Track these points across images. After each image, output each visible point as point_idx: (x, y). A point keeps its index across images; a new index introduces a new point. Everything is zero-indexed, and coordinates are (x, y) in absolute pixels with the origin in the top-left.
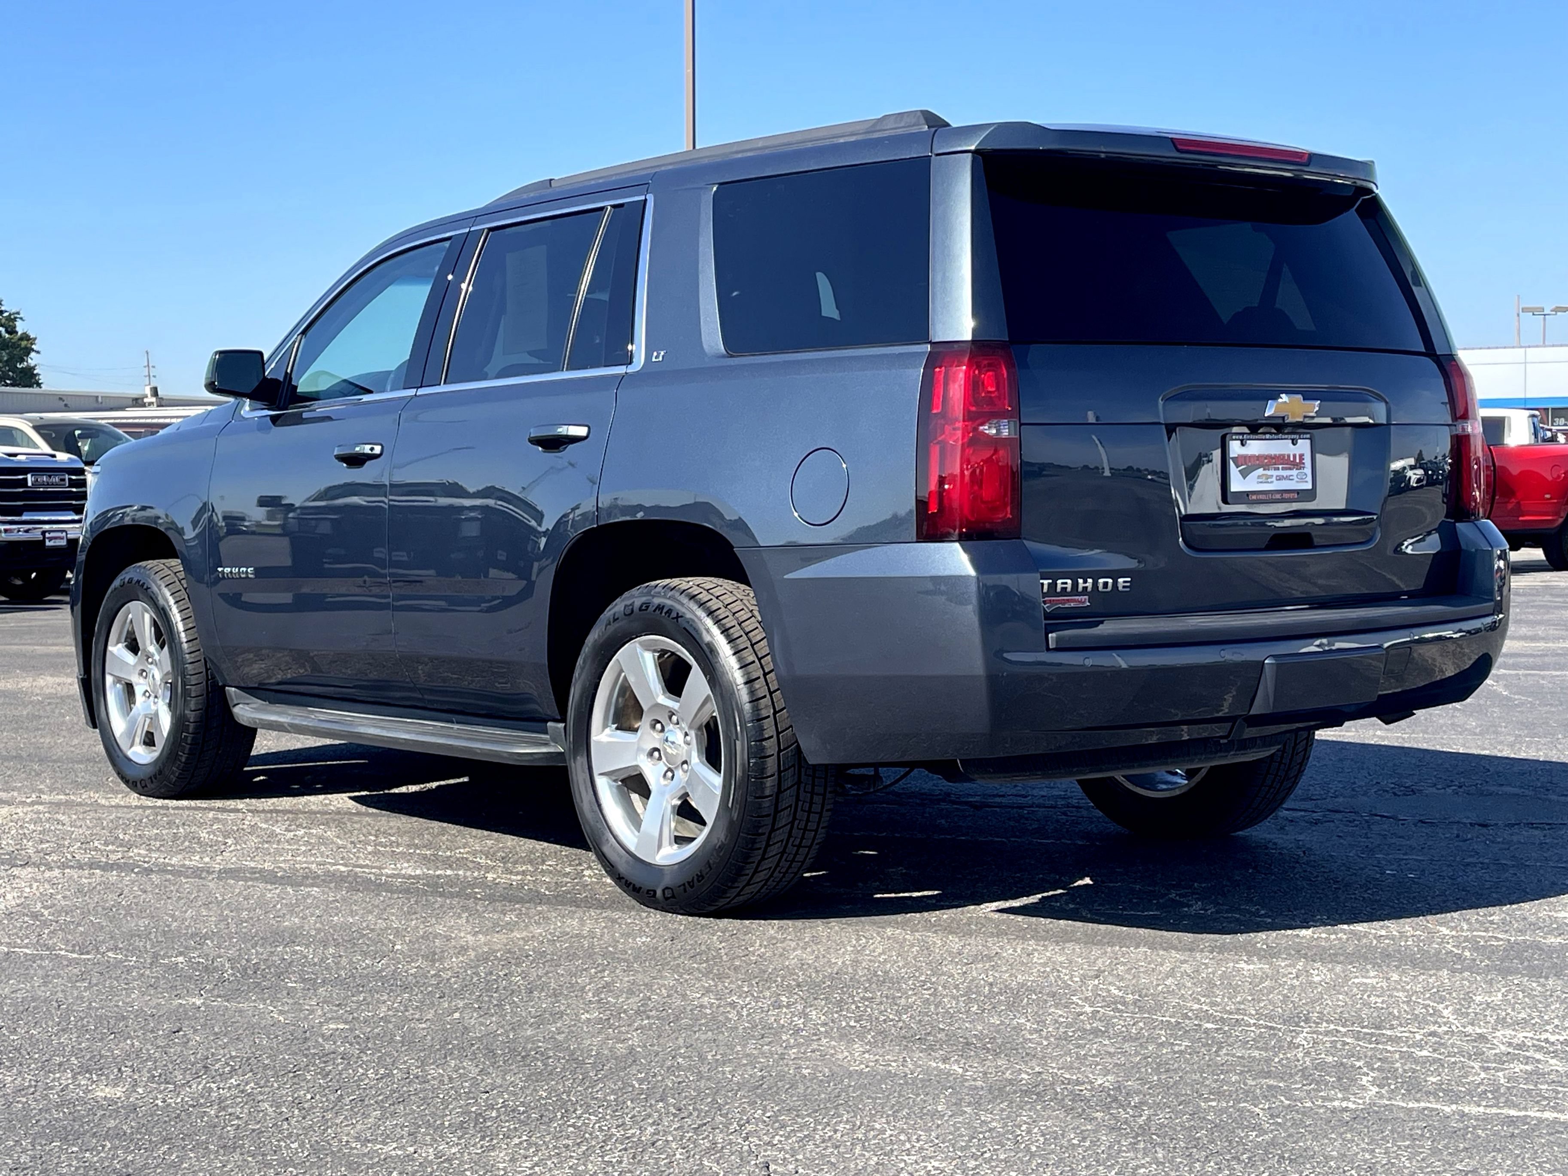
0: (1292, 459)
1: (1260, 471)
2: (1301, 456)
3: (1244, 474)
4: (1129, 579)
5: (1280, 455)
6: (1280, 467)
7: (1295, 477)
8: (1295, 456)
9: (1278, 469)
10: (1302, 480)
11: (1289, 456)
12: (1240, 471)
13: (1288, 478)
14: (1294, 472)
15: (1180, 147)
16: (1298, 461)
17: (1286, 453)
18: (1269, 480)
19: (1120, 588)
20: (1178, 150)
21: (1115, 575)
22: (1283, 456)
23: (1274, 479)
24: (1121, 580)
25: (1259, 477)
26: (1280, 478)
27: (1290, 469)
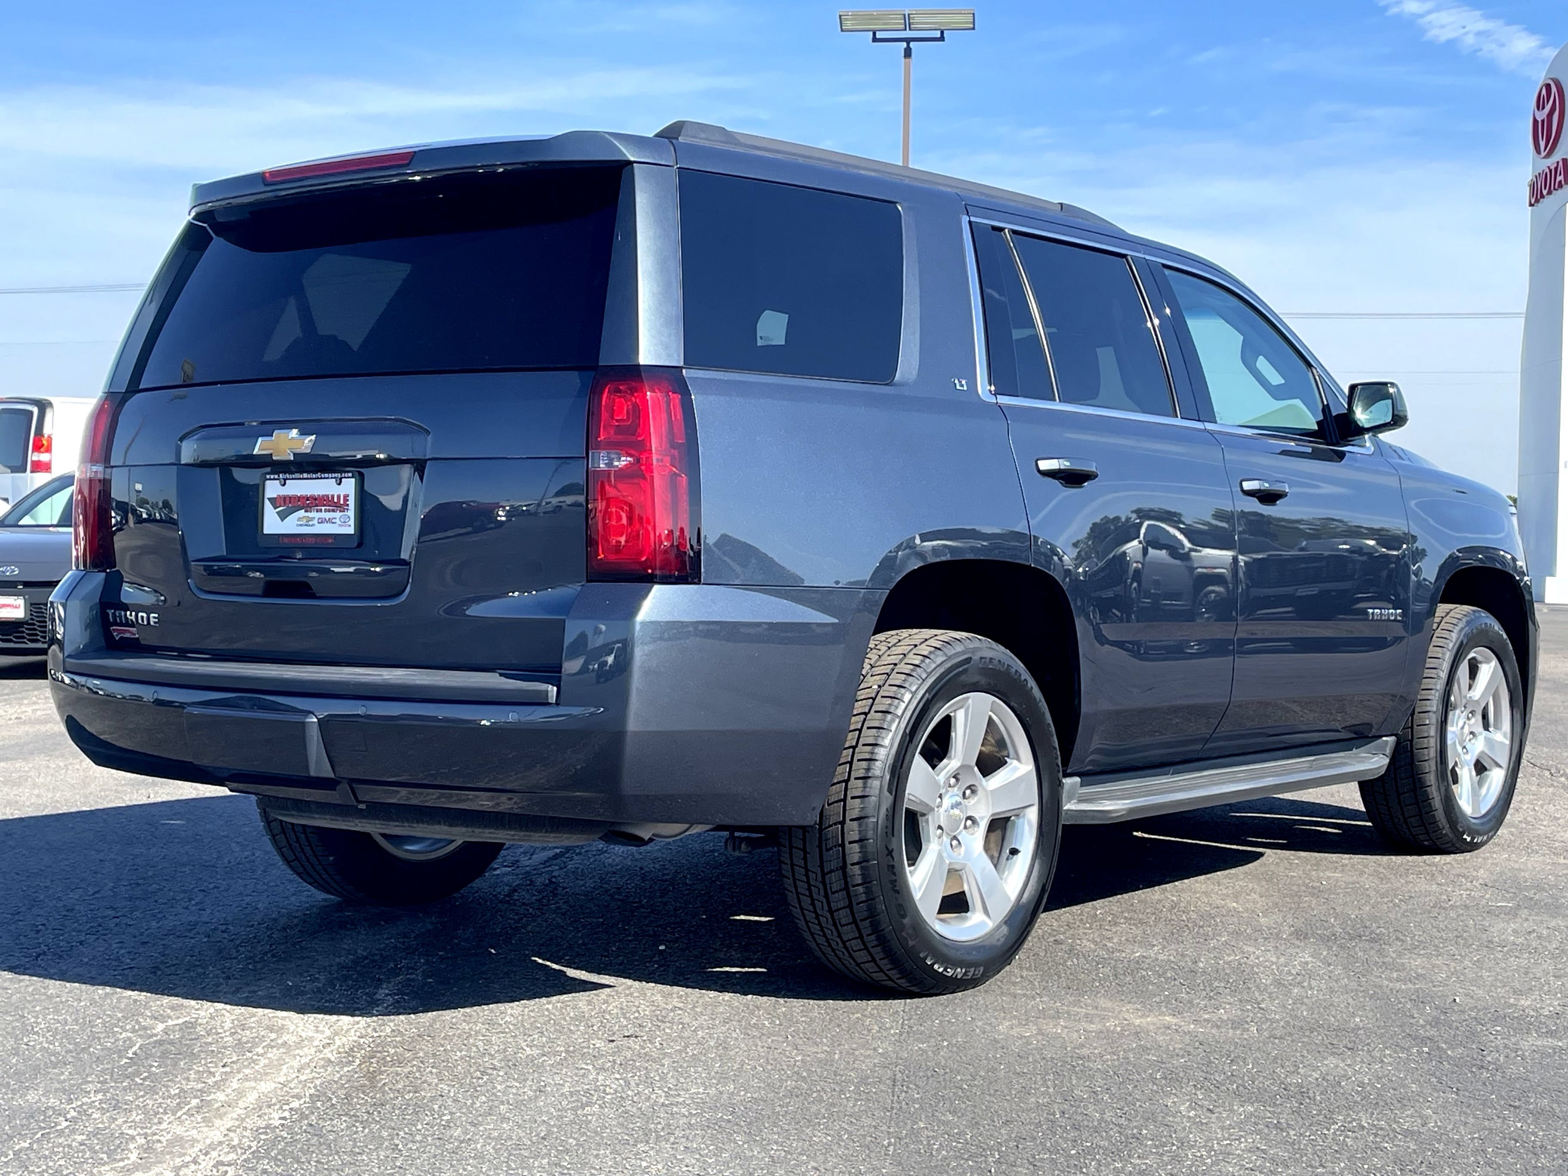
0: (336, 500)
1: (302, 513)
2: (346, 497)
3: (283, 516)
4: (157, 615)
5: (323, 496)
6: (323, 508)
7: (337, 521)
8: (339, 497)
9: (321, 510)
10: (344, 524)
11: (333, 497)
12: (278, 513)
13: (330, 521)
14: (338, 514)
16: (342, 502)
17: (330, 493)
18: (311, 523)
19: (152, 623)
21: (148, 610)
22: (327, 496)
23: (315, 522)
24: (152, 615)
25: (299, 519)
26: (322, 521)
27: (333, 511)
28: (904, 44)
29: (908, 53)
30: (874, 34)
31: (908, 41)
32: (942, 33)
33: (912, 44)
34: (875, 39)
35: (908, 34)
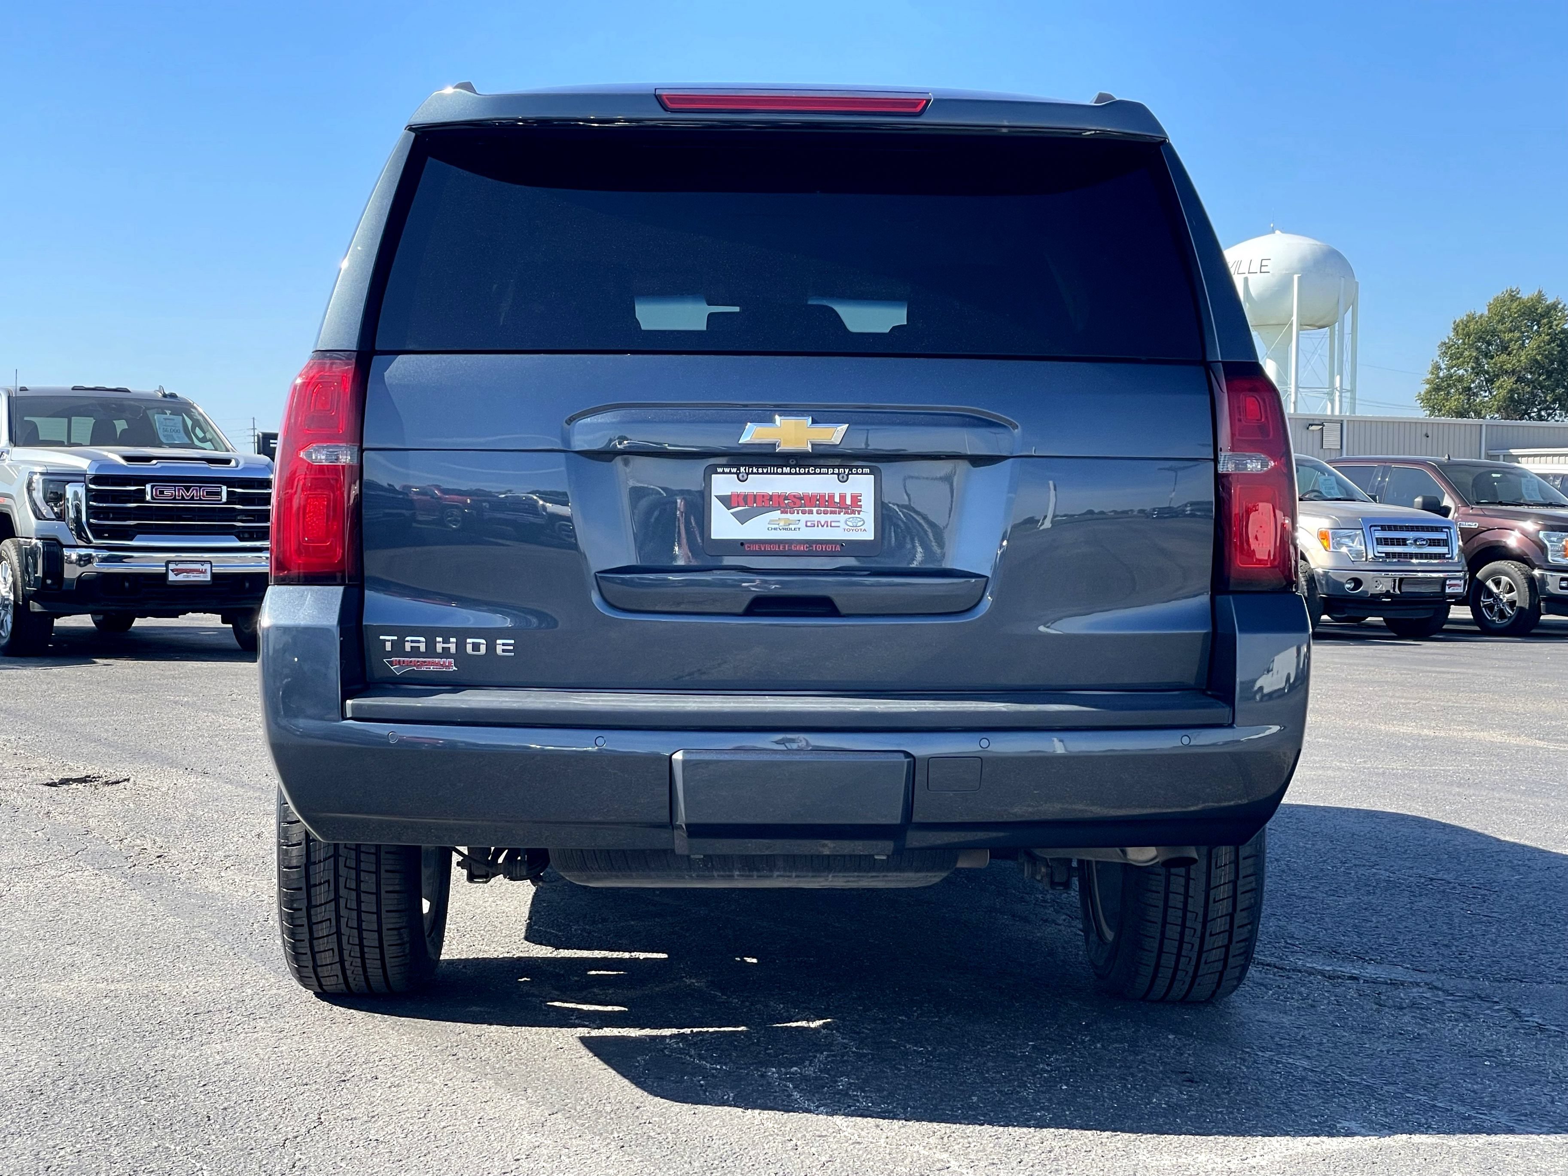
0: (836, 500)
1: (777, 514)
2: (856, 496)
3: (740, 518)
4: (512, 642)
5: (814, 494)
6: (815, 509)
7: (841, 524)
8: (842, 496)
9: (811, 512)
10: (856, 528)
11: (832, 497)
13: (829, 525)
14: (841, 517)
15: (671, 106)
16: (848, 503)
18: (793, 526)
19: (500, 652)
20: (666, 109)
21: (489, 635)
22: (821, 495)
23: (802, 524)
24: (499, 642)
25: (773, 522)
26: (813, 524)
27: (833, 513)
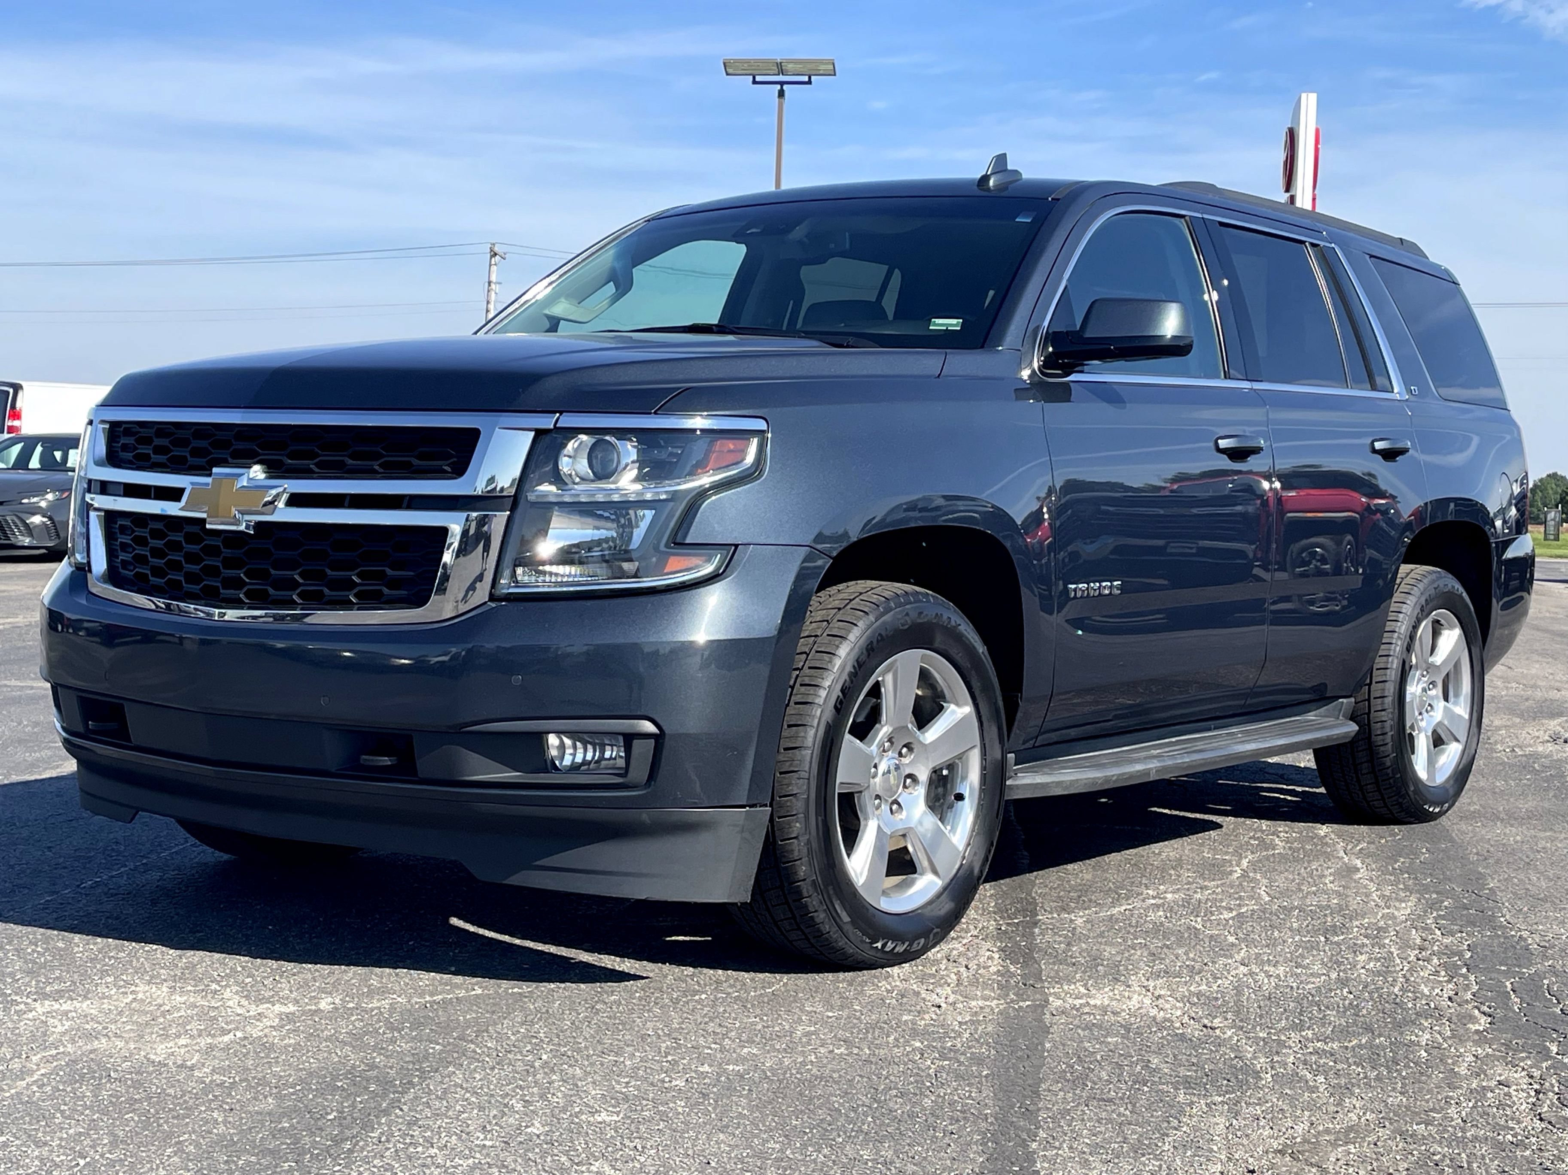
28: (779, 87)
29: (781, 94)
30: (754, 78)
31: (782, 83)
32: (810, 78)
33: (785, 87)
34: (755, 82)
35: (781, 78)
